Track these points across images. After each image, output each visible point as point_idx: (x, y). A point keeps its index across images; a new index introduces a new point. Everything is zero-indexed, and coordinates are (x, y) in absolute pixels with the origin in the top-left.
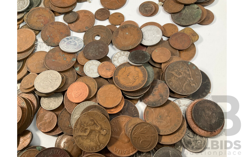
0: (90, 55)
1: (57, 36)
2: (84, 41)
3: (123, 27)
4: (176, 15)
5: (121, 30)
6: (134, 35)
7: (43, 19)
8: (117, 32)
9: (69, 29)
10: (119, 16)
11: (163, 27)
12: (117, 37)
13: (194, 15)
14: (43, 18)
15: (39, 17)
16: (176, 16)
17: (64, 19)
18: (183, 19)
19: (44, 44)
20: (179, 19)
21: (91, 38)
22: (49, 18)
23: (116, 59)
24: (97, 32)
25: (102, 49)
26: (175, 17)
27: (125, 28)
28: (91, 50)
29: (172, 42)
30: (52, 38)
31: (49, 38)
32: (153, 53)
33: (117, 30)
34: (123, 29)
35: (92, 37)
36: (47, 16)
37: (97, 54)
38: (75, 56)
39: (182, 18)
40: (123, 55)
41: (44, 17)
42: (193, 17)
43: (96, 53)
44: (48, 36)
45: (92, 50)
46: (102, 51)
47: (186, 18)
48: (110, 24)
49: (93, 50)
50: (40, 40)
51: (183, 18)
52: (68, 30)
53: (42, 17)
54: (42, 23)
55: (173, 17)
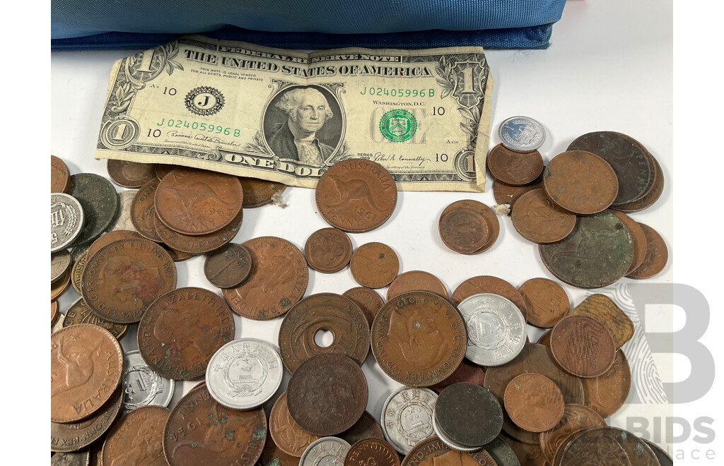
0: (310, 414)
1: (192, 342)
2: (282, 353)
3: (402, 301)
4: (556, 250)
5: (396, 310)
6: (440, 333)
7: (138, 282)
8: (383, 317)
9: (228, 310)
10: (382, 256)
11: (522, 294)
12: (387, 337)
13: (611, 250)
14: (138, 276)
15: (122, 273)
16: (555, 253)
17: (206, 274)
18: (578, 264)
19: (151, 373)
20: (566, 265)
21: (303, 340)
22: (157, 274)
23: (394, 419)
24: (322, 318)
25: (345, 387)
26: (554, 258)
27: (410, 303)
28: (311, 397)
29: (559, 352)
30: (177, 350)
31: (168, 352)
32: (507, 393)
33: (382, 311)
34: (400, 308)
35: (307, 339)
36: (148, 268)
37: (333, 410)
38: (260, 417)
39: (575, 259)
40: (414, 404)
41: (141, 271)
42: (608, 259)
43: (331, 407)
44: (163, 344)
45: (315, 393)
46: (348, 395)
47: (586, 260)
48: (356, 285)
49: (317, 396)
50: (137, 360)
51: (578, 261)
52: (225, 317)
53: (135, 272)
54: (137, 294)
55: (547, 256)
